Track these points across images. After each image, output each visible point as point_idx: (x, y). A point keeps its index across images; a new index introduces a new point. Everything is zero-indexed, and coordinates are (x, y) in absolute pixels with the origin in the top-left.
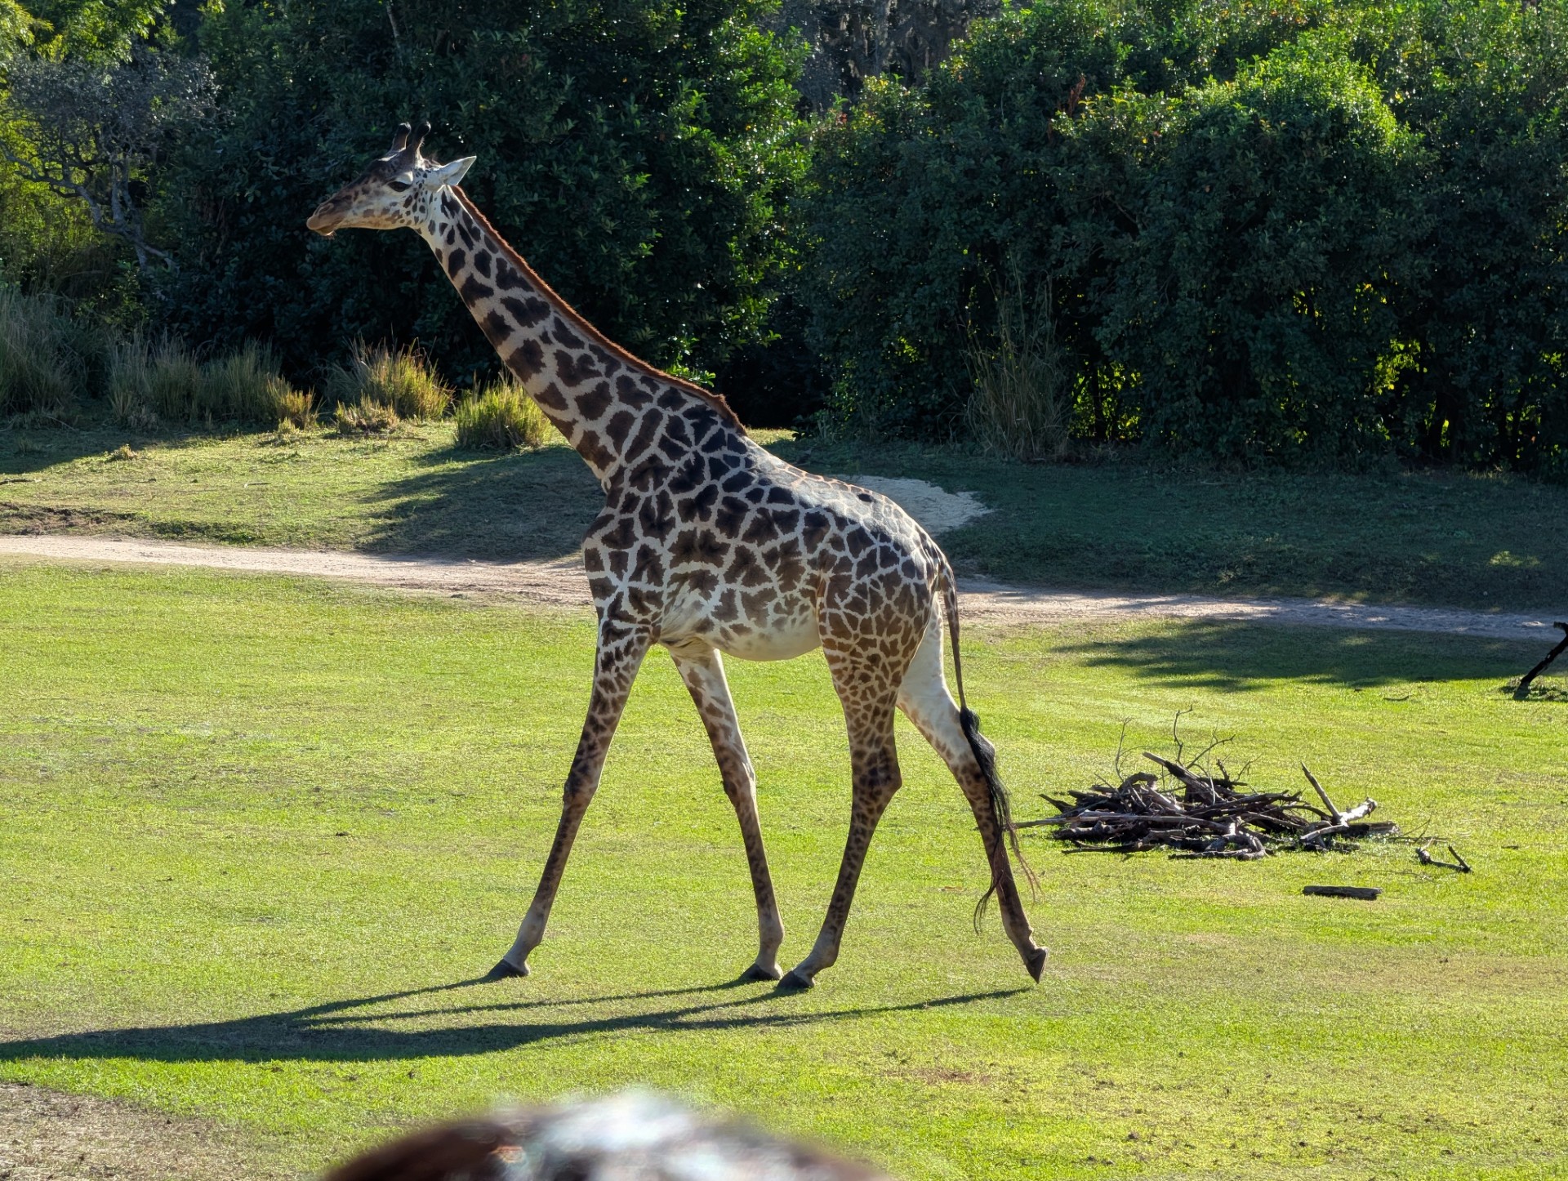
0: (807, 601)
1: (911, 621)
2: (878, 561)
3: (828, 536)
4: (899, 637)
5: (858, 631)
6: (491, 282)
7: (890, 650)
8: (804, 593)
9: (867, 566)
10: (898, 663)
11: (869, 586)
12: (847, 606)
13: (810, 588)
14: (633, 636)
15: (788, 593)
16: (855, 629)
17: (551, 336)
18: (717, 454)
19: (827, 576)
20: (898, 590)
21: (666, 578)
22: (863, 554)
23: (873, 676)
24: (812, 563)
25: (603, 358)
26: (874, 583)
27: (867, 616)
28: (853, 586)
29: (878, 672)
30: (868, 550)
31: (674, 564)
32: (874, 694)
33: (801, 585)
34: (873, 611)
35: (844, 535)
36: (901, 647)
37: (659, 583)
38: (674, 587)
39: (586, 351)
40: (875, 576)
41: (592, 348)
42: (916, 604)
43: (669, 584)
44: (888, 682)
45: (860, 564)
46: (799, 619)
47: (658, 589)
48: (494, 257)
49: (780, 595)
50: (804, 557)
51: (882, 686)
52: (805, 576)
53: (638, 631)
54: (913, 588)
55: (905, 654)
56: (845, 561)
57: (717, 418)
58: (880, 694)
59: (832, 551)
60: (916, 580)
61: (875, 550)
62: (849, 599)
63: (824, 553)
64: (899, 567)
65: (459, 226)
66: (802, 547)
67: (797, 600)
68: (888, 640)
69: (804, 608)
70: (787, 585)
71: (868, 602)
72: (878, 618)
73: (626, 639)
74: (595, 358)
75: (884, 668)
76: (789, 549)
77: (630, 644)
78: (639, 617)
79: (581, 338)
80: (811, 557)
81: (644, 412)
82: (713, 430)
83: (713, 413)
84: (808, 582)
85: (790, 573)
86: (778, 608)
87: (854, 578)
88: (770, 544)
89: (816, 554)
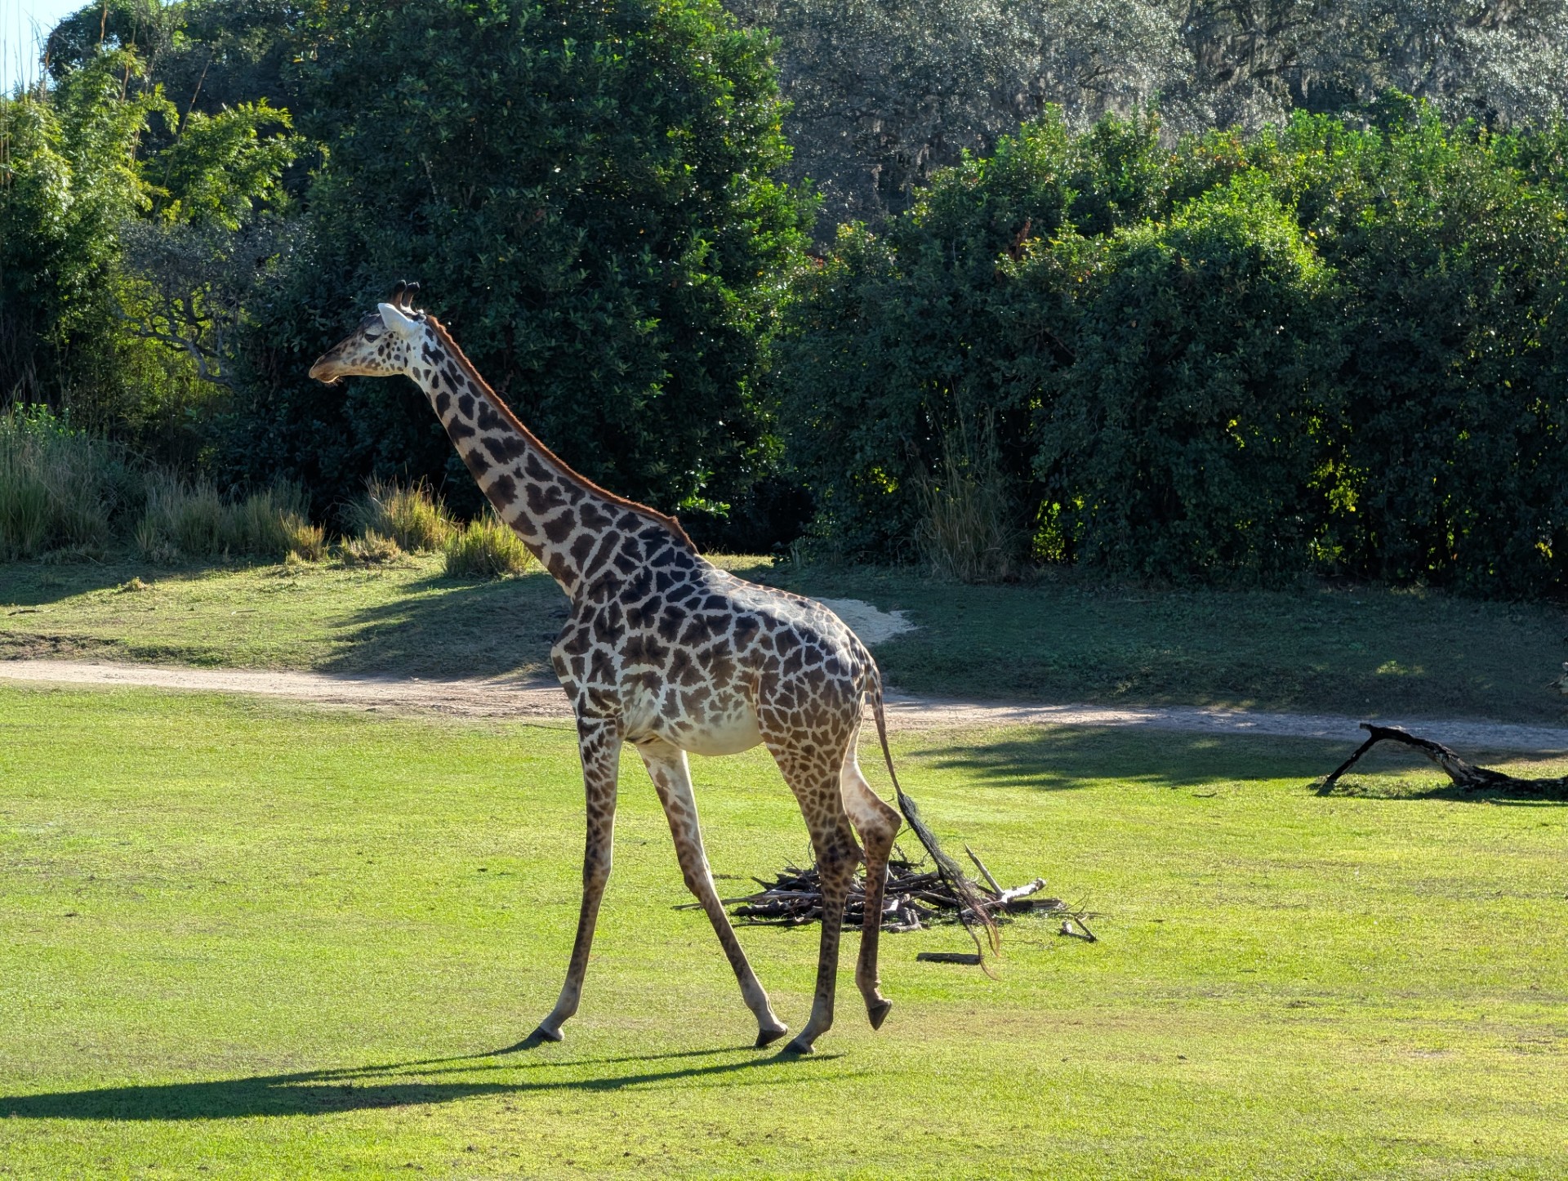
0: (741, 697)
1: (838, 714)
2: (803, 659)
3: (757, 637)
4: (829, 727)
5: (789, 724)
6: (473, 423)
7: (823, 740)
8: (737, 689)
9: (793, 664)
10: (833, 751)
11: (795, 682)
12: (777, 702)
13: (743, 684)
14: (602, 729)
15: (722, 690)
16: (786, 722)
17: (523, 471)
18: (666, 569)
19: (759, 673)
20: (822, 685)
21: (619, 678)
22: (790, 653)
23: (811, 765)
24: (743, 661)
25: (569, 488)
26: (799, 679)
27: (795, 710)
28: (780, 683)
29: (815, 760)
30: (794, 649)
31: (624, 665)
32: (816, 781)
33: (733, 681)
34: (800, 705)
35: (773, 635)
36: (832, 737)
37: (613, 683)
38: (628, 686)
39: (555, 483)
40: (800, 673)
41: (560, 480)
42: (841, 699)
43: (622, 684)
44: (827, 768)
45: (786, 662)
46: (734, 714)
47: (612, 688)
48: (477, 400)
49: (714, 692)
50: (735, 656)
51: (822, 773)
52: (736, 673)
53: (606, 724)
54: (837, 684)
55: (838, 743)
56: (773, 658)
57: (670, 539)
58: (821, 780)
59: (762, 651)
60: (839, 676)
61: (800, 651)
62: (778, 695)
63: (754, 651)
64: (823, 665)
65: (443, 372)
66: (732, 647)
67: (731, 696)
68: (819, 731)
69: (738, 704)
70: (720, 683)
71: (795, 697)
72: (806, 711)
73: (597, 732)
74: (562, 488)
75: (820, 757)
76: (721, 649)
77: (601, 737)
78: (604, 713)
79: (551, 471)
80: (741, 655)
81: (604, 534)
82: (664, 548)
83: (666, 533)
84: (741, 679)
85: (722, 671)
86: (713, 706)
87: (781, 676)
88: (705, 646)
89: (747, 653)
